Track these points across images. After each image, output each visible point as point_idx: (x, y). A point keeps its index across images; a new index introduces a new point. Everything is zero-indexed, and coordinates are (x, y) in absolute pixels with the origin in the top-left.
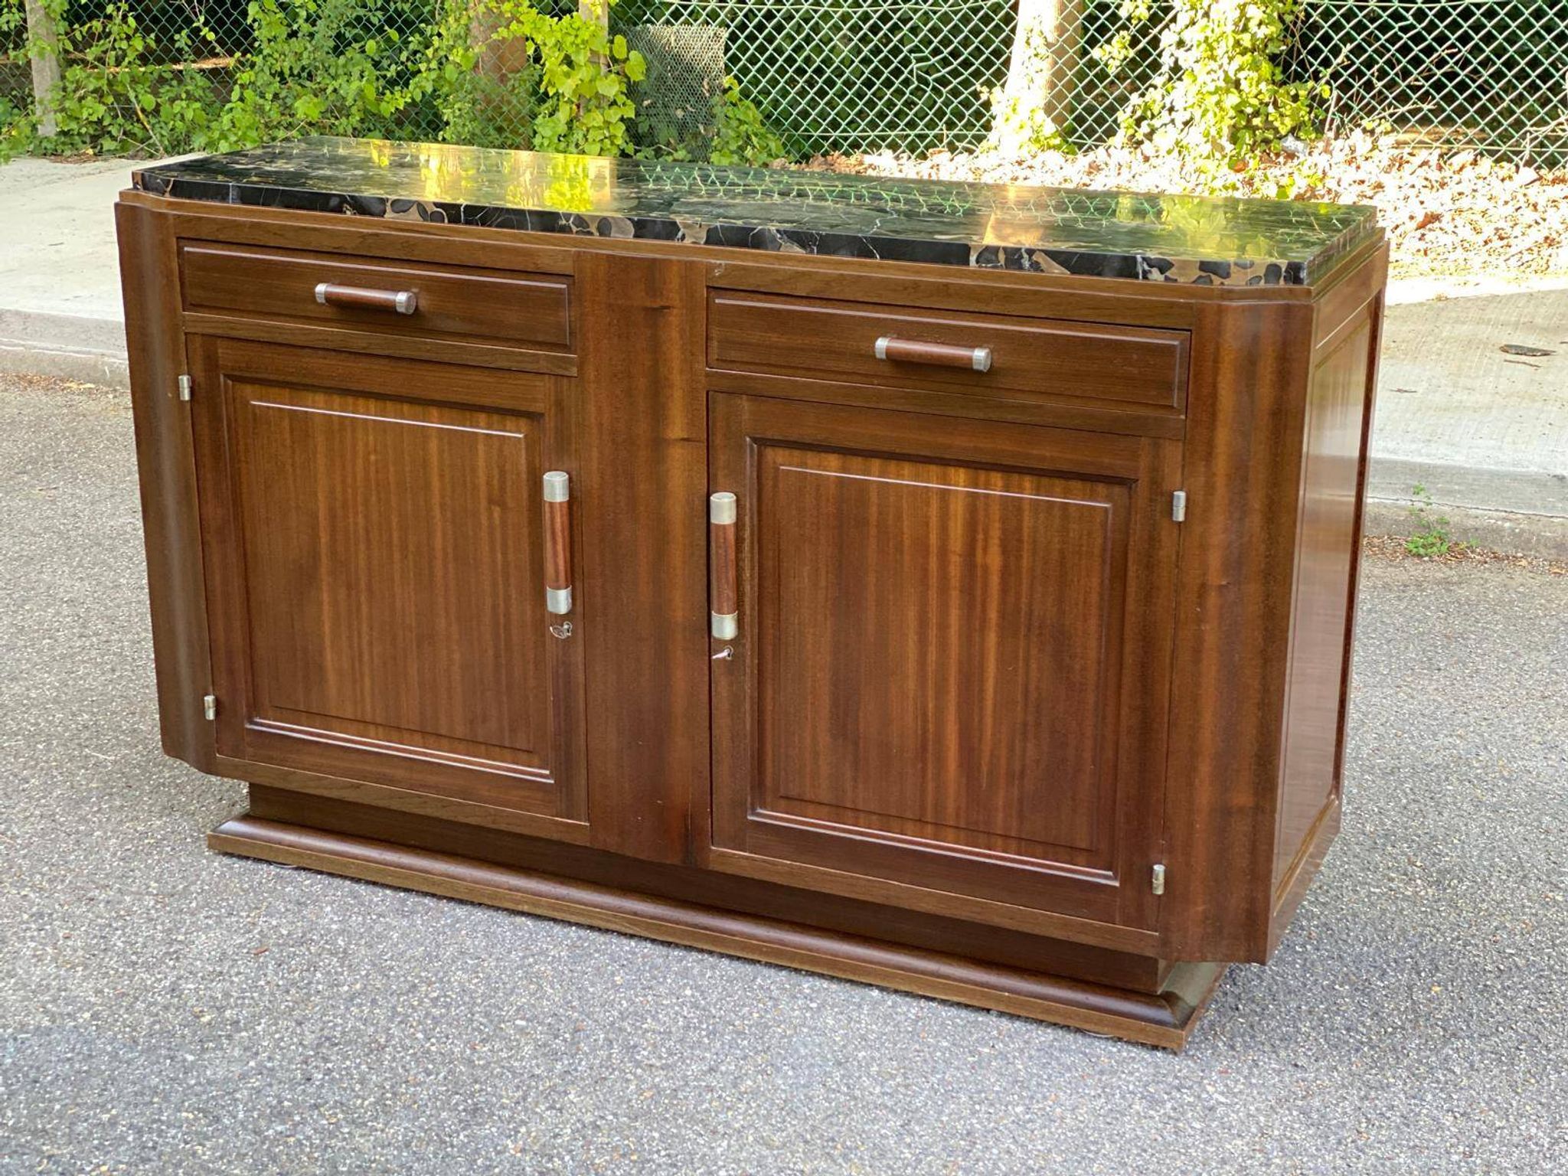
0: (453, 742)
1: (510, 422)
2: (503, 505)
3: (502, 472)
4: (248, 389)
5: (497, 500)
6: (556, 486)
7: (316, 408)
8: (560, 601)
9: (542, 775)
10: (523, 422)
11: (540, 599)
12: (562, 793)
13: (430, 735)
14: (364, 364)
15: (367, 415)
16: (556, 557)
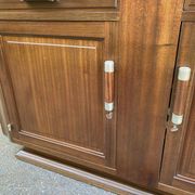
0: (74, 142)
1: (91, 43)
2: (88, 73)
3: (88, 61)
4: (6, 38)
5: (87, 71)
6: (109, 66)
7: (27, 42)
8: (109, 107)
9: (101, 154)
10: (96, 43)
11: (102, 105)
12: (108, 160)
13: (66, 139)
14: (39, 24)
15: (41, 43)
16: (108, 92)
